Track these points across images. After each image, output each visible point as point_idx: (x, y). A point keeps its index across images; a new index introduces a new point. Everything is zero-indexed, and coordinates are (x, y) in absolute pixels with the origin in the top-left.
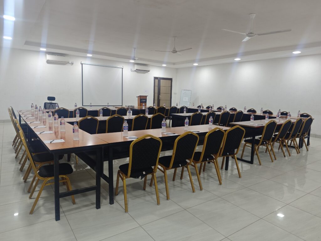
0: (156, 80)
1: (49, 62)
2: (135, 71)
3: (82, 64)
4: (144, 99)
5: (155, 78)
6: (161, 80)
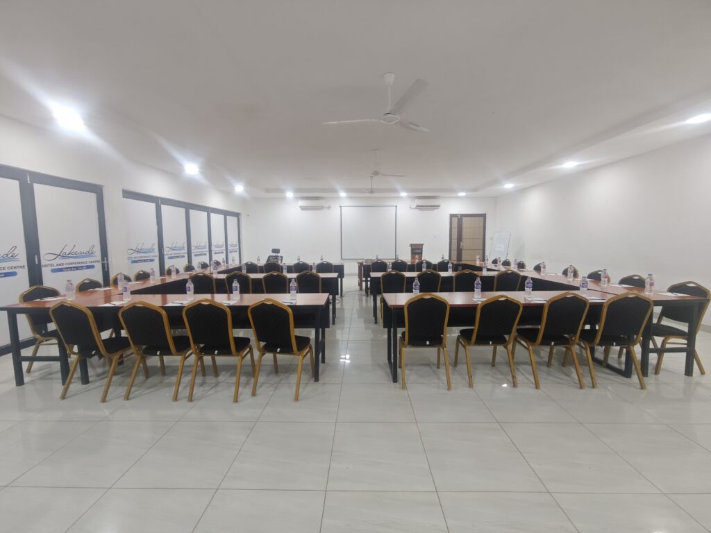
0: (453, 218)
1: (303, 208)
2: (416, 208)
3: (341, 207)
4: (418, 249)
5: (452, 216)
6: (464, 218)
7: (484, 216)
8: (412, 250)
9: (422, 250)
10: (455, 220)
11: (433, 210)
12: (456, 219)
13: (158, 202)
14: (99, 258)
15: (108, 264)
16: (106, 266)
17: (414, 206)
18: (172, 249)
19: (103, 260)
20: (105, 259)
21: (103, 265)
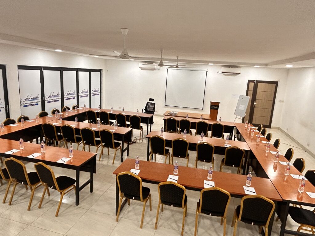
0: (251, 83)
1: (142, 69)
2: (222, 74)
3: (167, 69)
5: (250, 81)
6: (259, 84)
7: (276, 83)
8: (211, 106)
9: (218, 107)
10: (252, 85)
11: (235, 76)
12: (253, 83)
13: (41, 69)
14: (4, 106)
15: (9, 109)
16: (7, 110)
17: (220, 72)
18: (50, 97)
19: (6, 107)
20: (7, 106)
21: (6, 109)
